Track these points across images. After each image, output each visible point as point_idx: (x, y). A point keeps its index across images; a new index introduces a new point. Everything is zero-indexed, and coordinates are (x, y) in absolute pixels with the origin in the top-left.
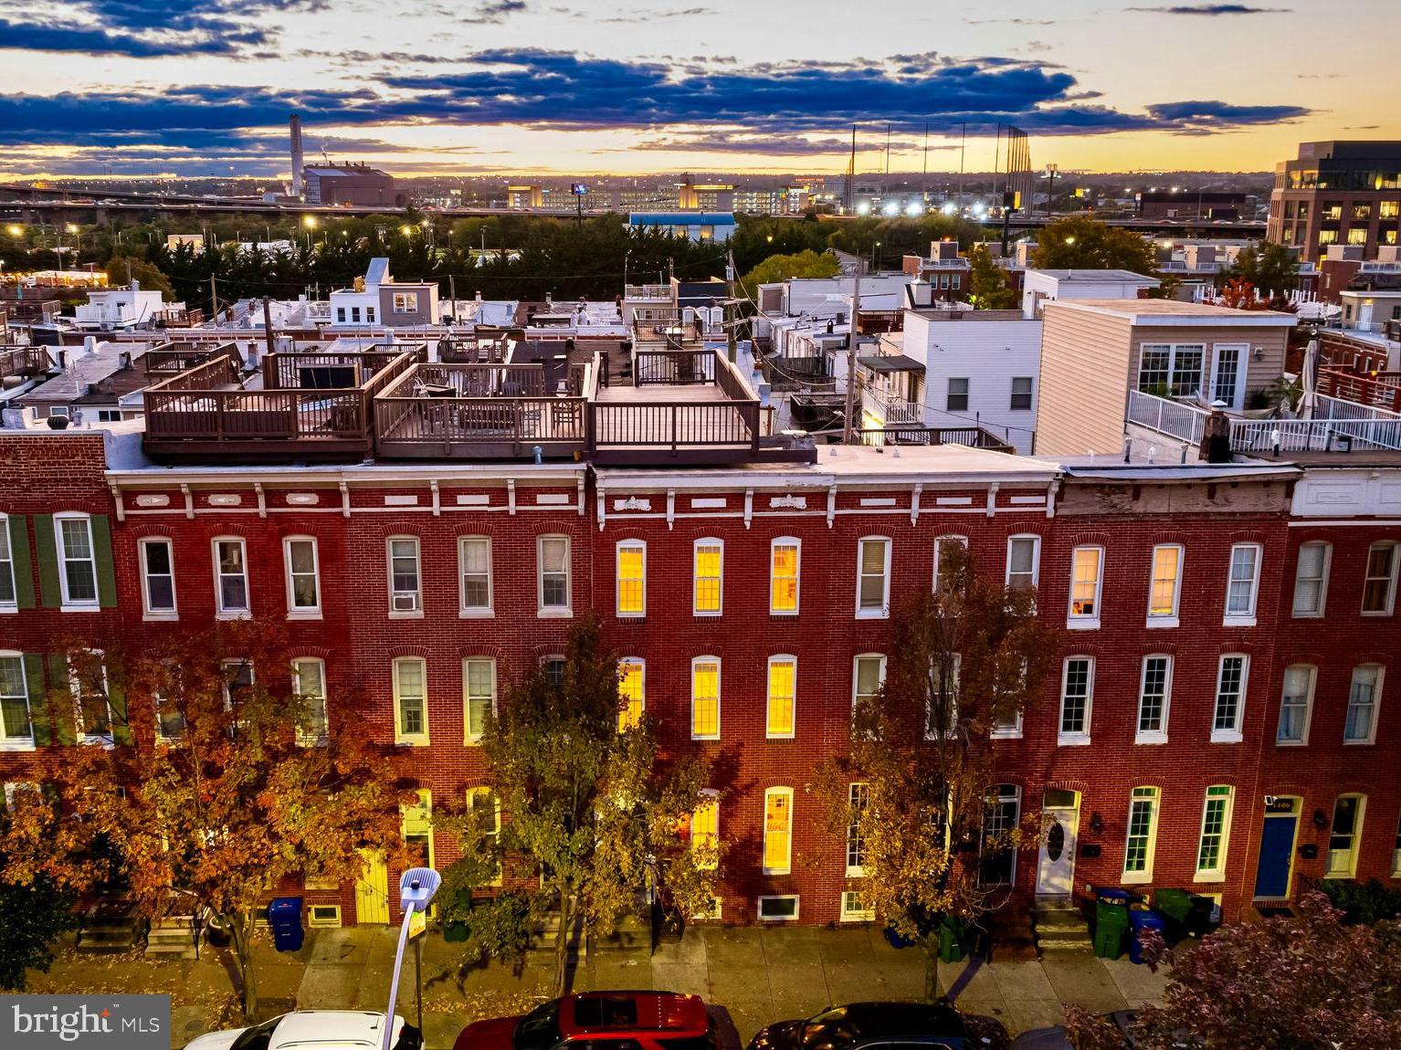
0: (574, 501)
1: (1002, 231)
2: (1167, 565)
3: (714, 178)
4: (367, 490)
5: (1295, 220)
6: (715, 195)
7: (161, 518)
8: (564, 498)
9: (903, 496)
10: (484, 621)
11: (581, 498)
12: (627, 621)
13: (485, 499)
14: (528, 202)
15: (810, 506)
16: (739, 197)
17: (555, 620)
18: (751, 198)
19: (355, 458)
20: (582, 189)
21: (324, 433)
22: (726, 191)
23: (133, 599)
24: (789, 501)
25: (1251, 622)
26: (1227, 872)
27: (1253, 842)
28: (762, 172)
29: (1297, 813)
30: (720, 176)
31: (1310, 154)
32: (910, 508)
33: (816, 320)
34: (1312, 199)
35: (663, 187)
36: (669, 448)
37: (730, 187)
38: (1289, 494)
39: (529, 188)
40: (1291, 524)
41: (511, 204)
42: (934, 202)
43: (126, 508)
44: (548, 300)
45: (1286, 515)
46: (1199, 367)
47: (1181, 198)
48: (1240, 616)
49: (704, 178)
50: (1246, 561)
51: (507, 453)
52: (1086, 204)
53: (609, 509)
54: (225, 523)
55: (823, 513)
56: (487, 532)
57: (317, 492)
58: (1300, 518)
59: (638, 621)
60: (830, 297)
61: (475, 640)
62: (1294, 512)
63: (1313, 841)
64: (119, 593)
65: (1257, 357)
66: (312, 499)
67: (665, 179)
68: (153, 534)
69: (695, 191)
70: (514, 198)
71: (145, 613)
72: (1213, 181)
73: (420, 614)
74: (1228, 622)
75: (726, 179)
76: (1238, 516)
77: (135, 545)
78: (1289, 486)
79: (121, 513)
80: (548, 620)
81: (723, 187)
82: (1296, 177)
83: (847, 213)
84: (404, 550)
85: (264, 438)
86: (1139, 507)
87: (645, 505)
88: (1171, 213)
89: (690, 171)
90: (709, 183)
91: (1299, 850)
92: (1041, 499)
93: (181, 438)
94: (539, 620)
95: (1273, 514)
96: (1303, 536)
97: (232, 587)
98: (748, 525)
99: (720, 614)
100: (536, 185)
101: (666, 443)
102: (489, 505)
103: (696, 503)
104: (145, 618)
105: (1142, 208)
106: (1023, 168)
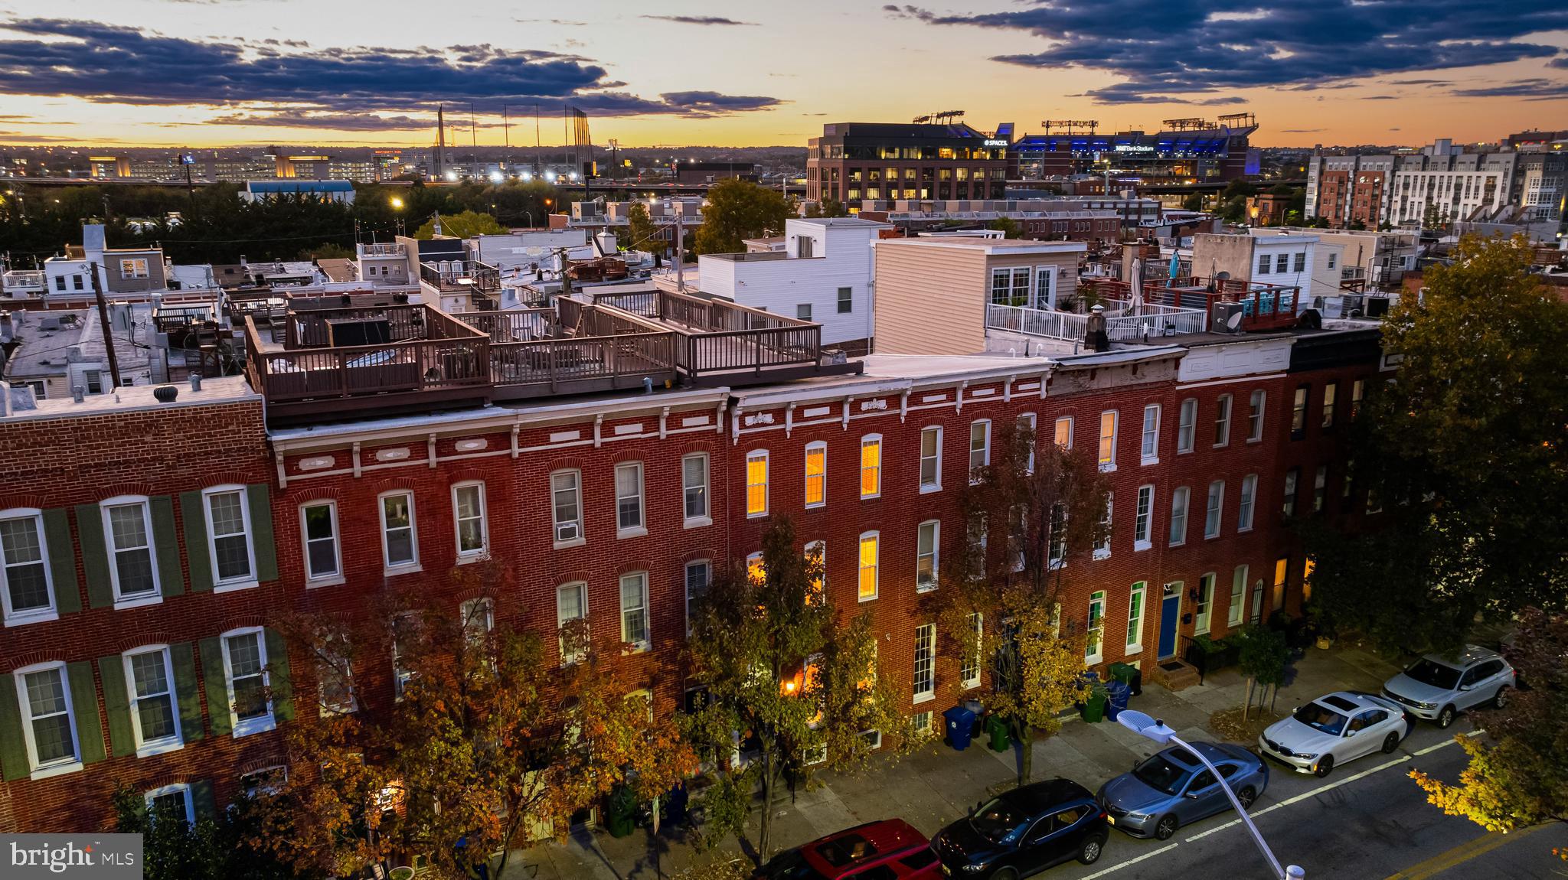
0: (713, 421)
1: (584, 194)
2: (1109, 424)
3: (309, 151)
4: (533, 431)
5: (830, 182)
6: (311, 165)
7: (325, 479)
8: (705, 420)
9: (951, 392)
10: (641, 538)
11: (720, 418)
12: (755, 521)
13: (639, 427)
14: (114, 172)
15: (890, 406)
16: (334, 167)
17: (698, 529)
18: (346, 168)
19: (476, 404)
20: (189, 159)
21: (432, 383)
22: (322, 161)
23: (295, 568)
24: (875, 404)
25: (1156, 461)
26: (1143, 644)
27: (1157, 619)
28: (339, 145)
29: (1179, 594)
30: (314, 148)
31: (833, 132)
32: (955, 400)
33: (518, 270)
34: (841, 165)
35: (257, 158)
36: (754, 370)
37: (325, 158)
38: (1177, 367)
39: (114, 159)
40: (1178, 388)
41: (95, 174)
42: (513, 171)
43: (287, 474)
44: (243, 262)
45: (1175, 382)
46: (1027, 284)
47: (698, 167)
48: (1149, 459)
49: (298, 151)
50: (1152, 415)
51: (607, 387)
52: (633, 173)
53: (743, 426)
54: (394, 477)
55: (898, 411)
56: (639, 457)
57: (485, 437)
58: (1182, 384)
59: (764, 519)
60: (516, 250)
61: (630, 557)
62: (1180, 380)
63: (1189, 611)
64: (280, 564)
65: (1062, 274)
66: (482, 444)
67: (257, 151)
68: (316, 498)
69: (291, 162)
70: (98, 168)
71: (307, 581)
72: (717, 154)
73: (582, 541)
74: (1144, 463)
75: (321, 151)
76: (1149, 386)
77: (296, 512)
78: (1176, 361)
79: (283, 479)
80: (693, 529)
81: (319, 158)
82: (828, 149)
83: (439, 180)
84: (564, 484)
85: (389, 392)
86: (1095, 385)
87: (768, 418)
88: (709, 178)
89: (276, 144)
90: (304, 155)
91: (1182, 619)
92: (1036, 385)
93: (300, 399)
94: (684, 531)
95: (1167, 382)
96: (1183, 395)
97: (399, 540)
98: (845, 426)
99: (824, 504)
100: (124, 156)
101: (751, 366)
102: (642, 433)
103: (808, 413)
104: (308, 586)
105: (678, 174)
106: (586, 143)
